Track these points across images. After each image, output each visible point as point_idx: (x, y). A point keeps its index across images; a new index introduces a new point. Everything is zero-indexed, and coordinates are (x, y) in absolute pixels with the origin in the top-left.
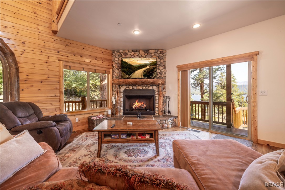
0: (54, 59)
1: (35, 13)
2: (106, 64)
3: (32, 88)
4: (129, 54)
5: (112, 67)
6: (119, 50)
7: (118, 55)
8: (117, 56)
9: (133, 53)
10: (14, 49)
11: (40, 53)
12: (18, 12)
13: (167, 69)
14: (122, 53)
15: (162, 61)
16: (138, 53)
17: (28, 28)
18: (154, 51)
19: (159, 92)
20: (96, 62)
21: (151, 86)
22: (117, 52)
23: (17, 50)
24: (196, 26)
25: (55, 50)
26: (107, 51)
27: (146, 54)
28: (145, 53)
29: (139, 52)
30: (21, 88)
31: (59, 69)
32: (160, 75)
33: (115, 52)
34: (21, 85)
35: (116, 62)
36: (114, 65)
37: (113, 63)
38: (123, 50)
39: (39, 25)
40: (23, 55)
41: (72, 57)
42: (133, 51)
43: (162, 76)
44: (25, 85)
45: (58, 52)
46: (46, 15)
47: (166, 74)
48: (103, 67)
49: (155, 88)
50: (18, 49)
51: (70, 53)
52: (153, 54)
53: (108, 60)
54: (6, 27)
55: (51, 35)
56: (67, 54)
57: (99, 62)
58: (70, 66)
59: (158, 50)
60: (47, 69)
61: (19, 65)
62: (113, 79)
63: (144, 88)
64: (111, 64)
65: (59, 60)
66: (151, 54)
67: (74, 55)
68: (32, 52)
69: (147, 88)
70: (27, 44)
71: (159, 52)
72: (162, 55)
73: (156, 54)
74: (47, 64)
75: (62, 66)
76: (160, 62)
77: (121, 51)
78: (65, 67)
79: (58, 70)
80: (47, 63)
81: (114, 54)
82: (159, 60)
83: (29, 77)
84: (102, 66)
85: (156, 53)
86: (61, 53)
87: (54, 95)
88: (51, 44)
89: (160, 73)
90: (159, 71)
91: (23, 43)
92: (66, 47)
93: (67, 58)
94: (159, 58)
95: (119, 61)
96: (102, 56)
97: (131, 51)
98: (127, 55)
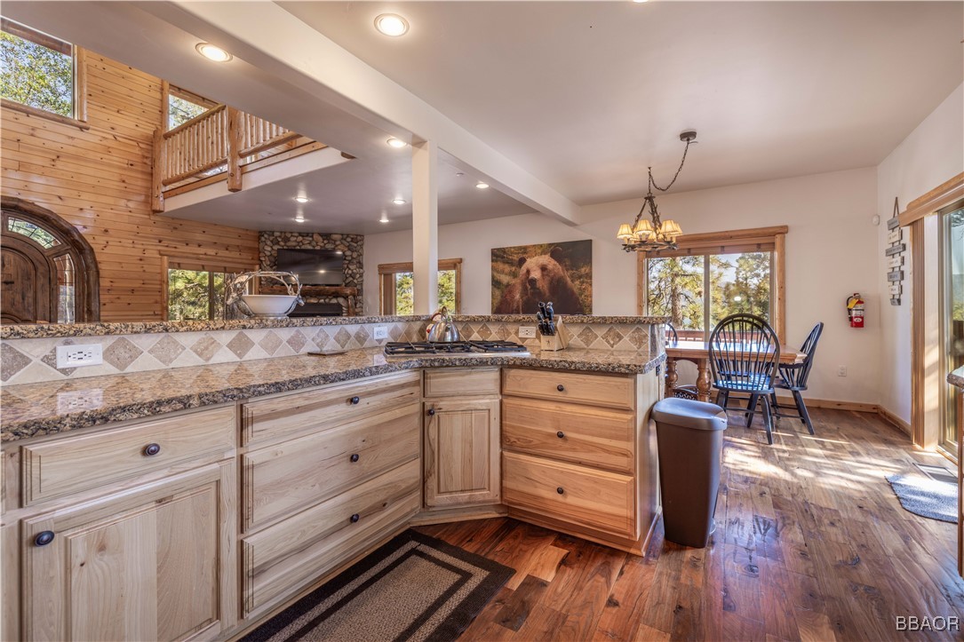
0: (152, 253)
1: (124, 181)
2: (246, 256)
3: (119, 301)
4: (293, 239)
5: (259, 262)
6: (273, 232)
7: (272, 242)
8: (269, 243)
9: (300, 238)
10: (93, 241)
11: (131, 246)
12: (98, 184)
13: (364, 268)
14: (280, 237)
15: (355, 255)
16: (311, 239)
17: (113, 207)
18: (340, 237)
19: (348, 307)
20: (227, 253)
21: (334, 297)
22: (269, 235)
23: (96, 244)
24: (384, 220)
25: (155, 239)
26: (248, 232)
27: (325, 242)
28: (324, 240)
29: (312, 237)
30: (102, 301)
31: (161, 269)
32: (351, 279)
33: (266, 236)
34: (101, 297)
35: (268, 254)
36: (263, 259)
37: (261, 254)
38: (281, 232)
39: (129, 200)
40: (106, 251)
41: (183, 249)
42: (300, 234)
43: (355, 281)
44: (107, 297)
45: (160, 242)
46: (140, 183)
47: (364, 277)
48: (241, 263)
49: (341, 300)
50: (99, 242)
51: (179, 241)
52: (338, 243)
53: (250, 249)
54: (81, 209)
55: (149, 215)
56: (174, 244)
57: (235, 254)
58: (179, 264)
59: (348, 236)
60: (141, 270)
61: (100, 266)
62: (260, 284)
63: (322, 301)
64: (256, 256)
65: (161, 254)
66: (335, 241)
67: (187, 244)
68: (119, 244)
69: (327, 300)
70: (111, 232)
71: (349, 240)
72: (355, 245)
73: (344, 242)
74: (142, 262)
75: (166, 264)
76: (351, 256)
77: (277, 234)
78: (171, 265)
79: (159, 271)
80: (141, 260)
81: (263, 239)
82: (348, 253)
83: (114, 285)
84: (240, 261)
85: (345, 240)
86: (165, 243)
87: (152, 313)
88: (149, 229)
89: (351, 276)
90: (350, 272)
91: (106, 231)
92: (174, 231)
93: (174, 250)
94: (349, 249)
95: (273, 252)
96: (238, 242)
97: (296, 235)
98: (289, 241)
